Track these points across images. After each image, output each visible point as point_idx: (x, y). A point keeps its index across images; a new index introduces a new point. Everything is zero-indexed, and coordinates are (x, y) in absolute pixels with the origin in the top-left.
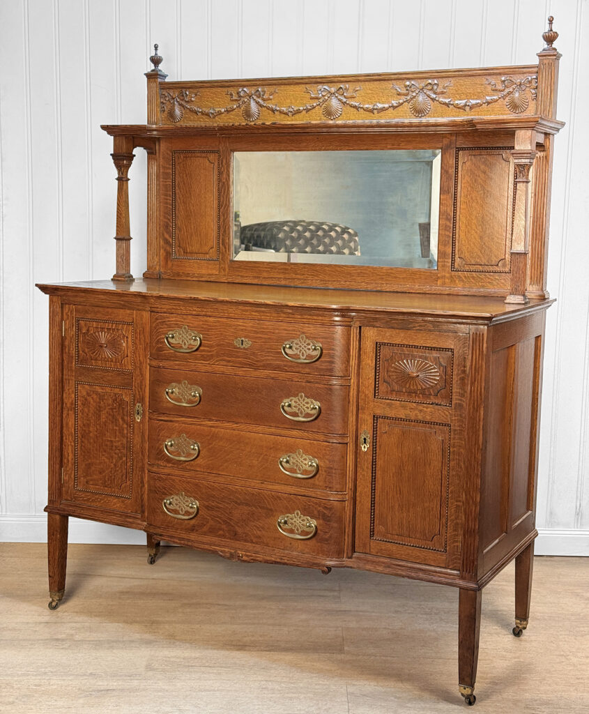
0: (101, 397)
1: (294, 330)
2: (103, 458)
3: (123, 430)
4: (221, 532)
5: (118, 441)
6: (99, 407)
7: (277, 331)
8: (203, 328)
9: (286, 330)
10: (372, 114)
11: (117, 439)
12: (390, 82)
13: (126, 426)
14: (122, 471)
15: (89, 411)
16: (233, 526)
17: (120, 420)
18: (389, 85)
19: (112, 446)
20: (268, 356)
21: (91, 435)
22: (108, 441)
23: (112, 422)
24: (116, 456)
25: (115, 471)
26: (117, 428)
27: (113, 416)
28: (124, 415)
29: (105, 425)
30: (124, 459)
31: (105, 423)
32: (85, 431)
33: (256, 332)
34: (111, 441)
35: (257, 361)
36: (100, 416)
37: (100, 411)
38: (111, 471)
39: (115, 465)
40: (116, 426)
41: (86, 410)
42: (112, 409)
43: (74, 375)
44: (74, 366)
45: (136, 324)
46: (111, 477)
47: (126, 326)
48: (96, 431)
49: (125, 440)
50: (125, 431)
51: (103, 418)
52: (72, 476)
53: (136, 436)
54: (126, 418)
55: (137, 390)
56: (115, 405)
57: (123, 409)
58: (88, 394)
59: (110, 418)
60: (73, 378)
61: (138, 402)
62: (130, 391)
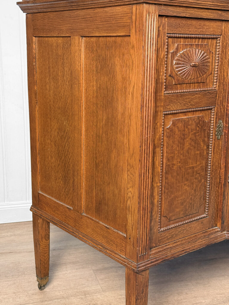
0: (186, 123)
2: (186, 187)
3: (203, 152)
5: (199, 165)
6: (184, 135)
11: (198, 163)
13: (206, 148)
14: (200, 194)
15: (173, 142)
17: (202, 144)
19: (193, 173)
21: (175, 167)
22: (190, 168)
23: (195, 147)
24: (197, 180)
25: (195, 196)
26: (198, 152)
29: (188, 153)
30: (203, 181)
31: (188, 151)
32: (169, 165)
34: (193, 168)
36: (184, 145)
37: (184, 139)
38: (191, 199)
39: (195, 190)
40: (198, 150)
41: (171, 142)
42: (195, 133)
43: (162, 104)
44: (163, 94)
45: (224, 37)
46: (191, 204)
47: (210, 40)
48: (180, 162)
49: (204, 162)
50: (205, 152)
51: (187, 145)
52: (157, 220)
53: (216, 154)
54: (206, 139)
55: (219, 108)
56: (198, 129)
57: (205, 130)
58: (174, 124)
59: (193, 143)
60: (162, 109)
61: (219, 119)
62: (209, 111)
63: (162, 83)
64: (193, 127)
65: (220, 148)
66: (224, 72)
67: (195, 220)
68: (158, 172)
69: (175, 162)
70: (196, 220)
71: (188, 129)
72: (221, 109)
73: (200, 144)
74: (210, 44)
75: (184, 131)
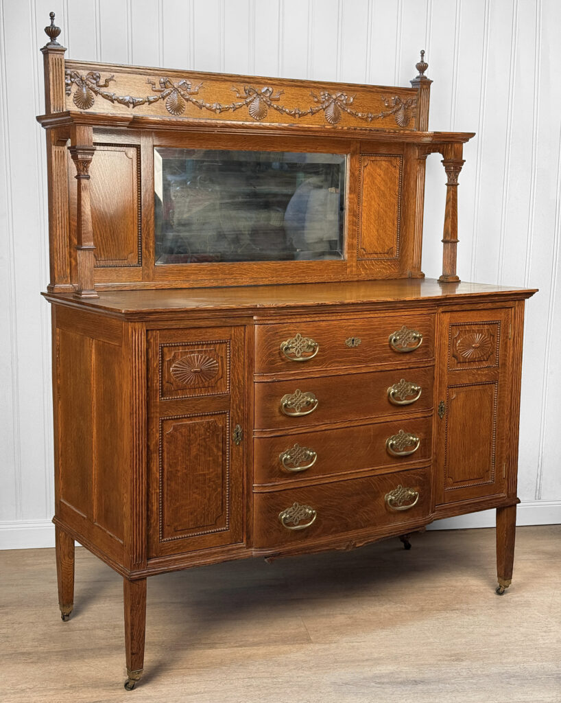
0: (191, 429)
1: (397, 323)
2: (195, 495)
3: (218, 459)
4: (334, 529)
5: (212, 472)
6: (189, 440)
7: (383, 326)
8: (316, 333)
9: (390, 324)
10: (293, 118)
11: (211, 470)
12: (308, 89)
13: (221, 454)
14: (217, 504)
15: (176, 448)
16: (344, 519)
17: (215, 450)
18: (308, 92)
19: (205, 480)
20: (375, 350)
21: (179, 474)
22: (200, 475)
23: (205, 453)
24: (210, 489)
25: (209, 506)
26: (211, 459)
27: (205, 448)
28: (219, 442)
29: (197, 459)
30: (219, 489)
31: (196, 457)
32: (171, 472)
33: (364, 330)
34: (204, 475)
35: (366, 357)
36: (190, 450)
37: (189, 446)
38: (204, 509)
39: (209, 499)
40: (210, 456)
41: (173, 448)
42: (204, 439)
43: (158, 410)
44: (158, 400)
45: (235, 341)
46: (204, 514)
47: (218, 345)
48: (186, 469)
49: (220, 470)
50: (221, 460)
51: (194, 451)
52: (158, 528)
53: (235, 461)
54: (221, 445)
55: (235, 411)
56: (208, 434)
57: (218, 436)
58: (175, 429)
59: (202, 449)
60: (158, 415)
61: (236, 424)
62: (224, 416)
63: (156, 390)
64: (202, 431)
65: (241, 454)
66: (238, 375)
67: (209, 533)
68: (157, 478)
69: (179, 469)
70: (212, 532)
71: (195, 435)
72: (237, 413)
73: (212, 450)
74: (217, 349)
75: (190, 436)
